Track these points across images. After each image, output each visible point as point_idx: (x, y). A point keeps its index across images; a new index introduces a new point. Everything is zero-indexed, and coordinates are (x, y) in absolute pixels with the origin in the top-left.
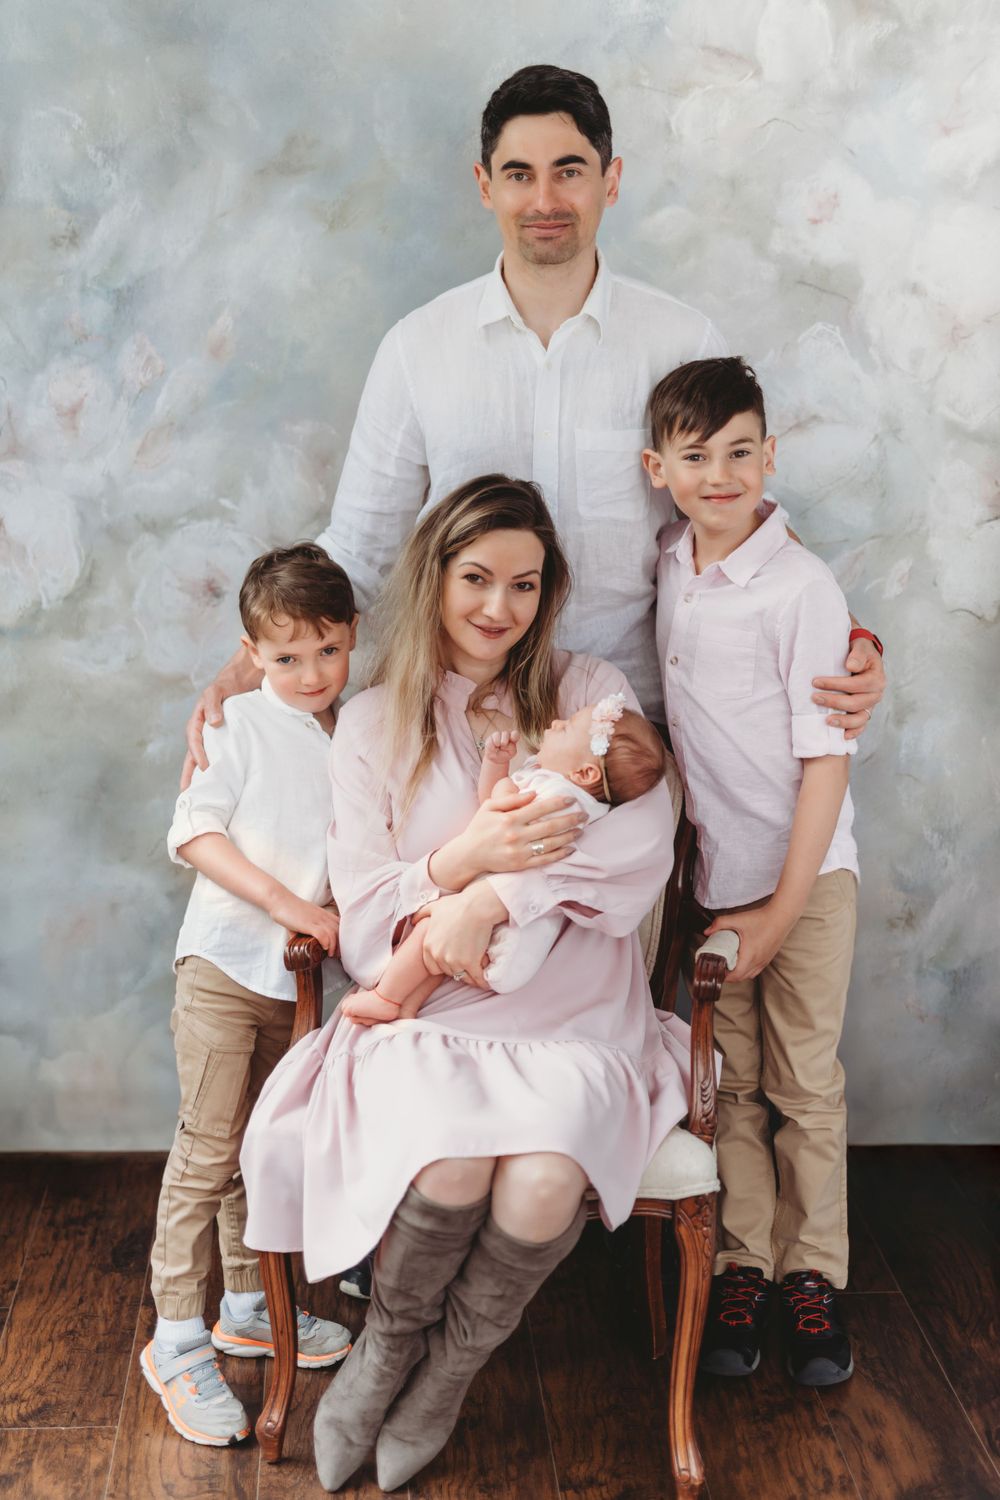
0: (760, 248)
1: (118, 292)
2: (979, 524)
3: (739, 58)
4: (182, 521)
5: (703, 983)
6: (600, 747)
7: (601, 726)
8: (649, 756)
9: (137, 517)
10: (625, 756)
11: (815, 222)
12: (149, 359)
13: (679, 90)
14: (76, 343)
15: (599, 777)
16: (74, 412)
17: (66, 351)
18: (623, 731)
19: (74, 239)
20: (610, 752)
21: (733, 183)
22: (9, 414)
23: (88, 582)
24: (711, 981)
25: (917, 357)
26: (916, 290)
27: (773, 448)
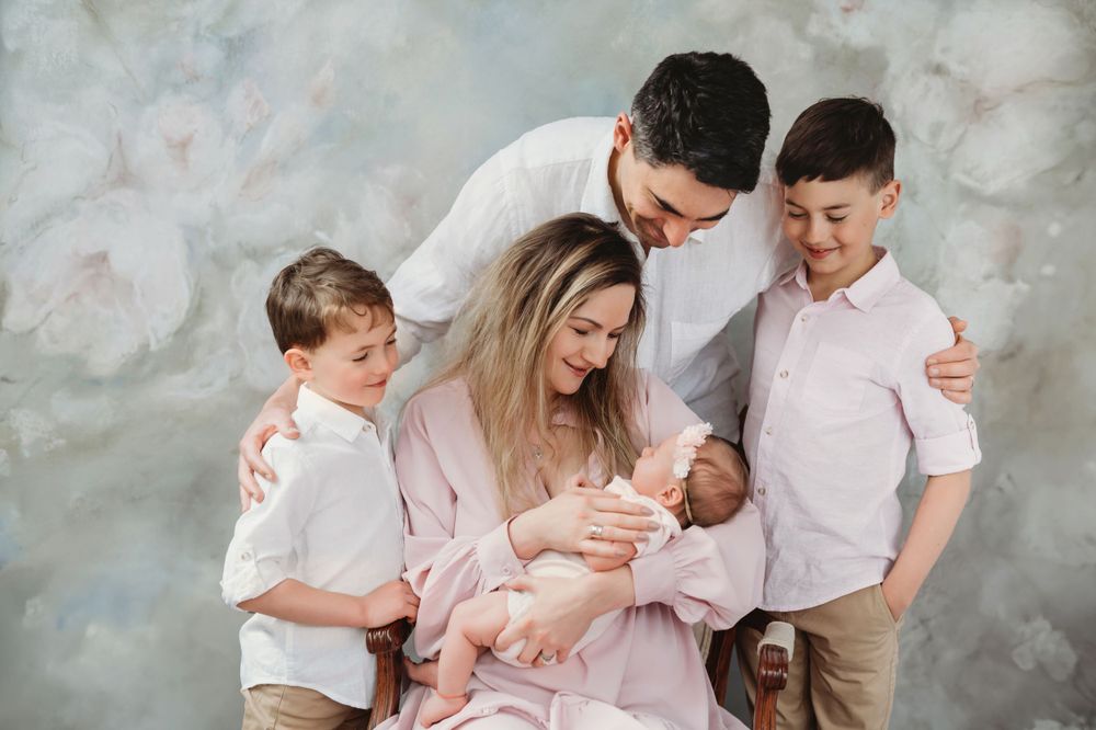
0: (800, 31)
1: (229, 41)
4: (281, 250)
5: (770, 672)
6: (681, 471)
7: (683, 451)
8: (727, 480)
9: (240, 244)
10: (706, 479)
11: (847, 10)
12: (257, 103)
14: (187, 82)
15: (681, 497)
16: (184, 145)
17: (177, 88)
18: (704, 455)
20: (691, 474)
22: (120, 141)
23: (198, 312)
24: (777, 671)
25: (936, 130)
26: (938, 70)
27: (898, 188)
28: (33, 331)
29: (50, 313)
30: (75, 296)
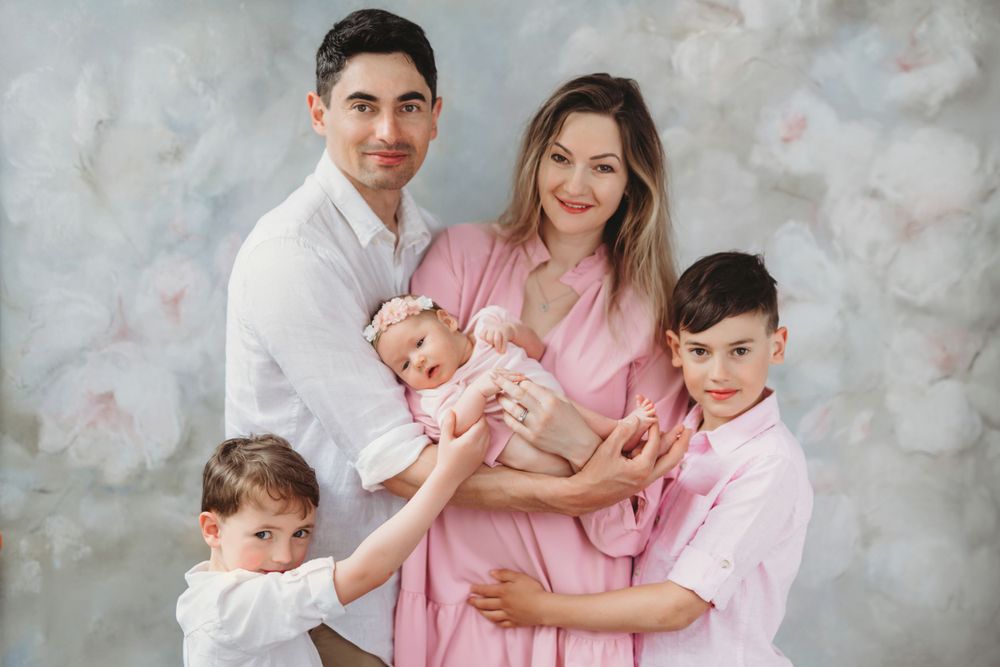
0: (743, 161)
1: (215, 199)
2: (932, 382)
3: (726, 9)
11: (786, 140)
13: (679, 35)
14: (179, 242)
16: (176, 300)
17: (170, 249)
19: (178, 154)
21: (722, 110)
22: (120, 302)
23: (186, 447)
25: (873, 248)
26: (875, 194)
27: (785, 336)
28: (64, 451)
29: (75, 437)
30: (93, 424)
